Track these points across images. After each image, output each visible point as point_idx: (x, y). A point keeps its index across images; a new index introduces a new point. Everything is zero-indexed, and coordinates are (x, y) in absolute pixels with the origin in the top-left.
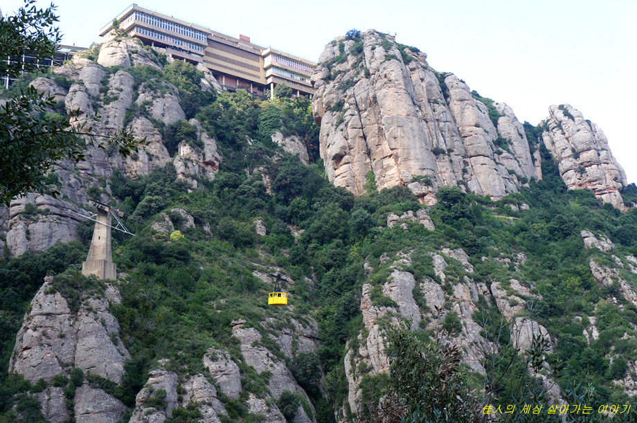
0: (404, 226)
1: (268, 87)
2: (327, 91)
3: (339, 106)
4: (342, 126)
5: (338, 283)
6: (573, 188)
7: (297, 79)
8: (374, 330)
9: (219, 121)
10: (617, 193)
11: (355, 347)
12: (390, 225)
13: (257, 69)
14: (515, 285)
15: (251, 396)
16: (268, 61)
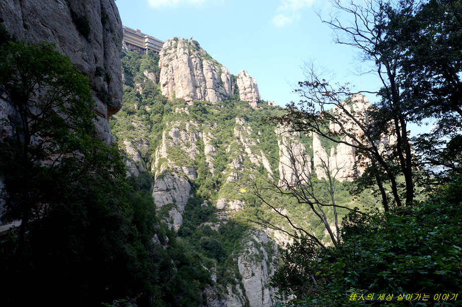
0: (180, 112)
1: (146, 49)
2: (164, 59)
3: (167, 66)
4: (167, 74)
5: (157, 128)
6: (242, 100)
7: (157, 48)
8: (164, 145)
9: (126, 66)
10: (256, 103)
11: (159, 149)
12: (176, 112)
13: (142, 43)
14: (209, 134)
15: (127, 161)
16: (146, 40)
